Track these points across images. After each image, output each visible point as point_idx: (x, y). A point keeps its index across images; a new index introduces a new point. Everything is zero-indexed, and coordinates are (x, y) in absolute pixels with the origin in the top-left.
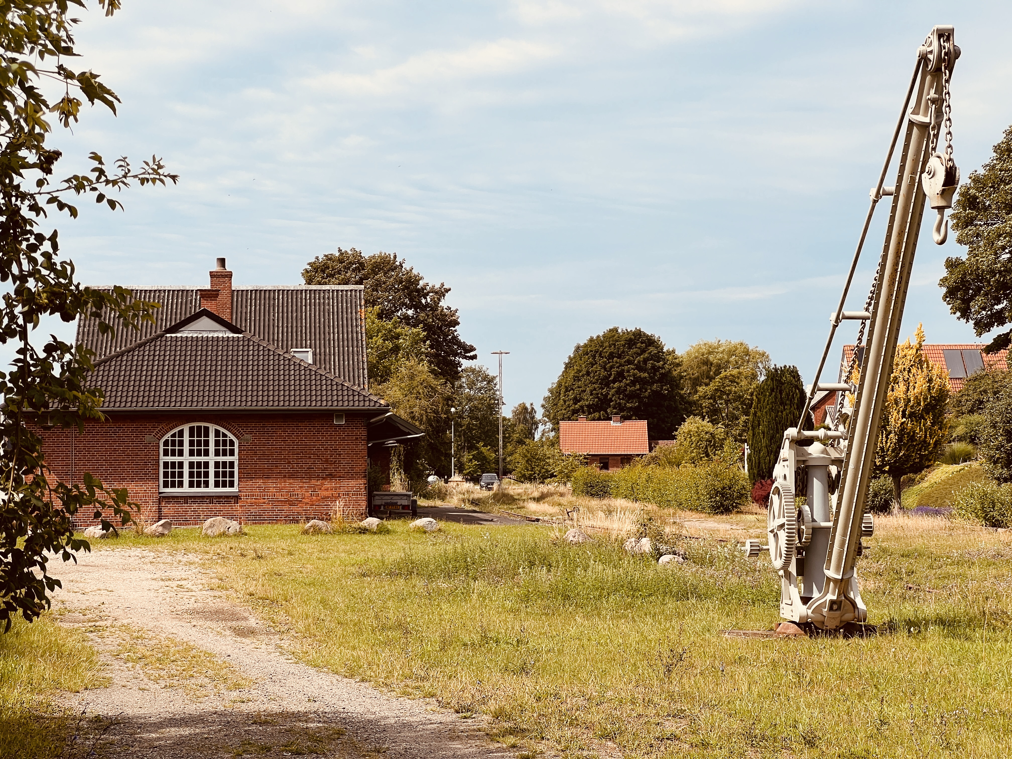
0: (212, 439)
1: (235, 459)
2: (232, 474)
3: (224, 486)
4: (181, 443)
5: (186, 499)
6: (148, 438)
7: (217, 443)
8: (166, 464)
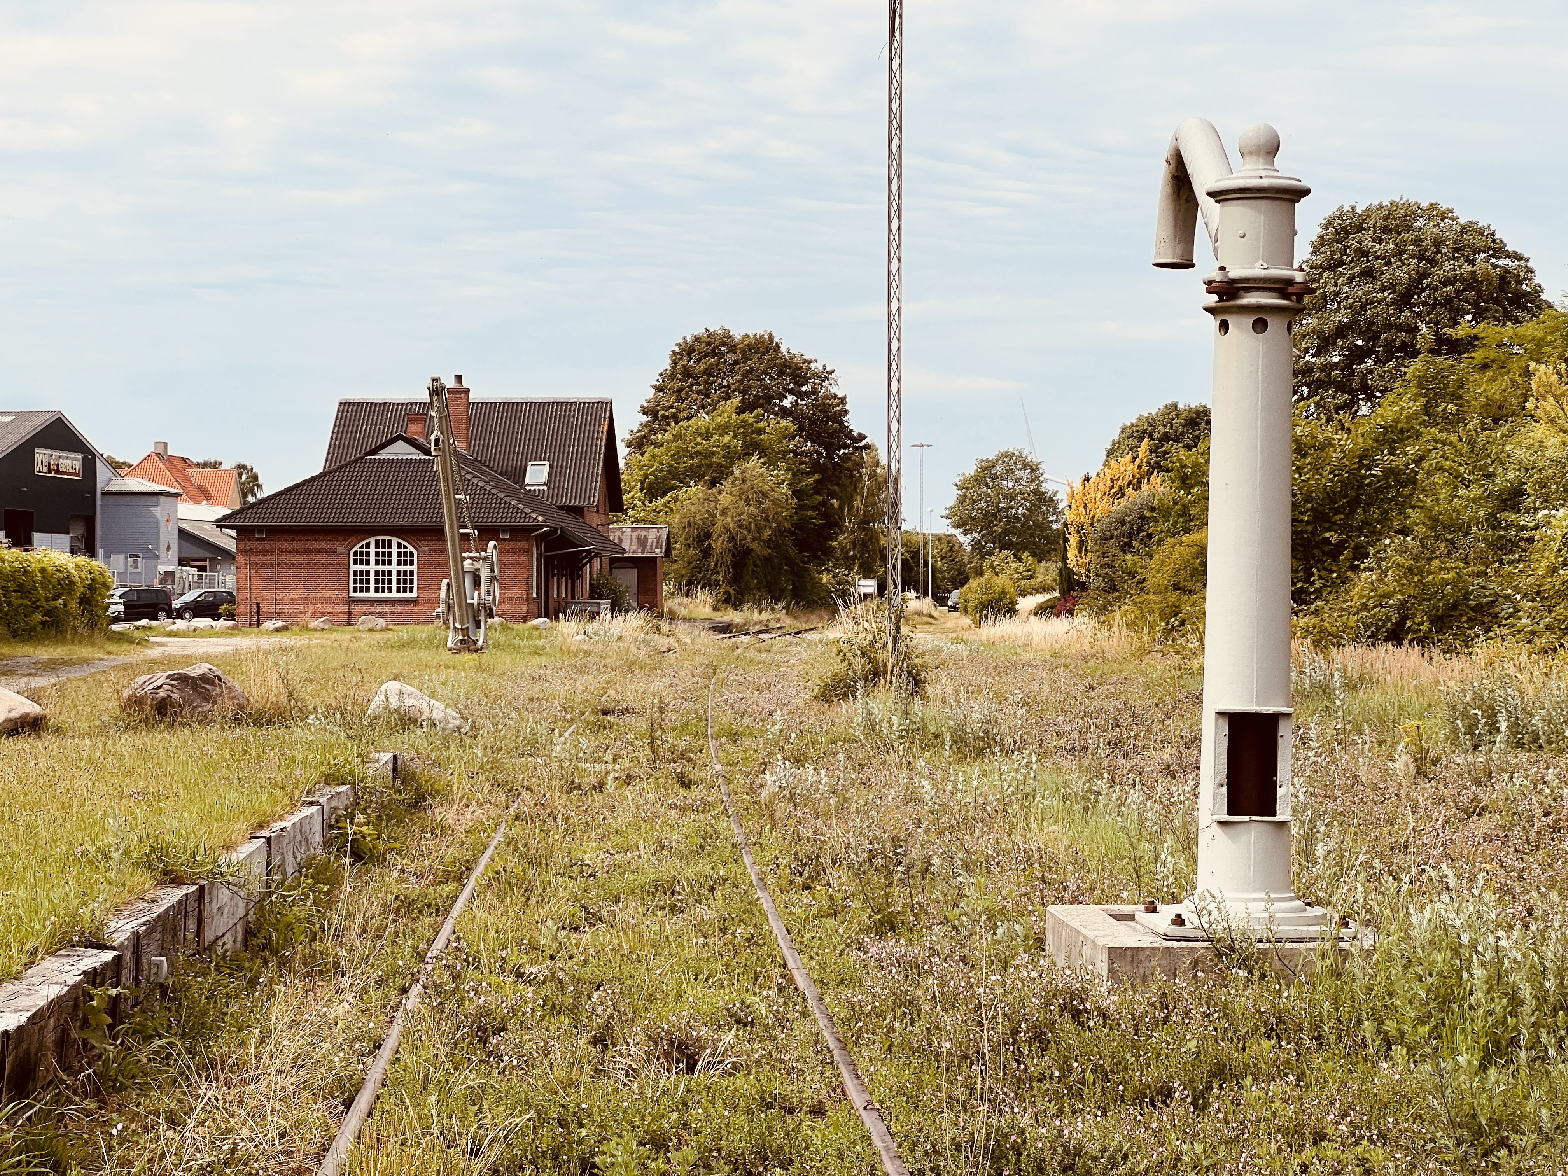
0: (394, 550)
1: (414, 568)
2: (411, 582)
3: (405, 591)
4: (368, 554)
5: (372, 601)
6: (340, 549)
7: (399, 554)
8: (355, 572)
